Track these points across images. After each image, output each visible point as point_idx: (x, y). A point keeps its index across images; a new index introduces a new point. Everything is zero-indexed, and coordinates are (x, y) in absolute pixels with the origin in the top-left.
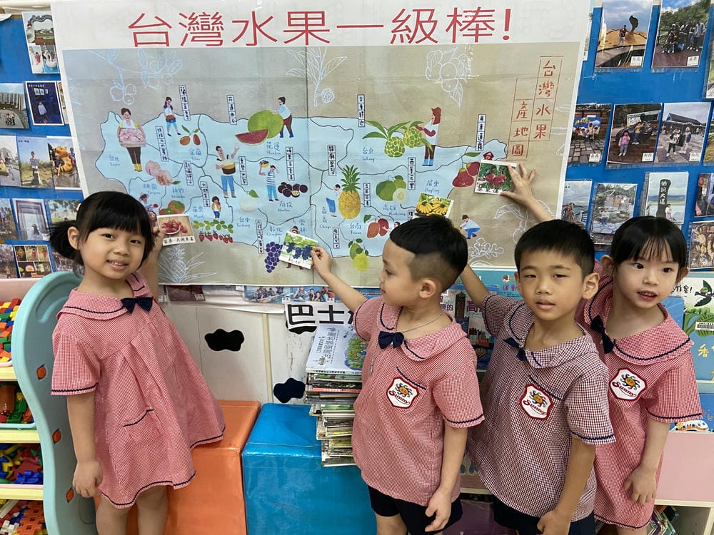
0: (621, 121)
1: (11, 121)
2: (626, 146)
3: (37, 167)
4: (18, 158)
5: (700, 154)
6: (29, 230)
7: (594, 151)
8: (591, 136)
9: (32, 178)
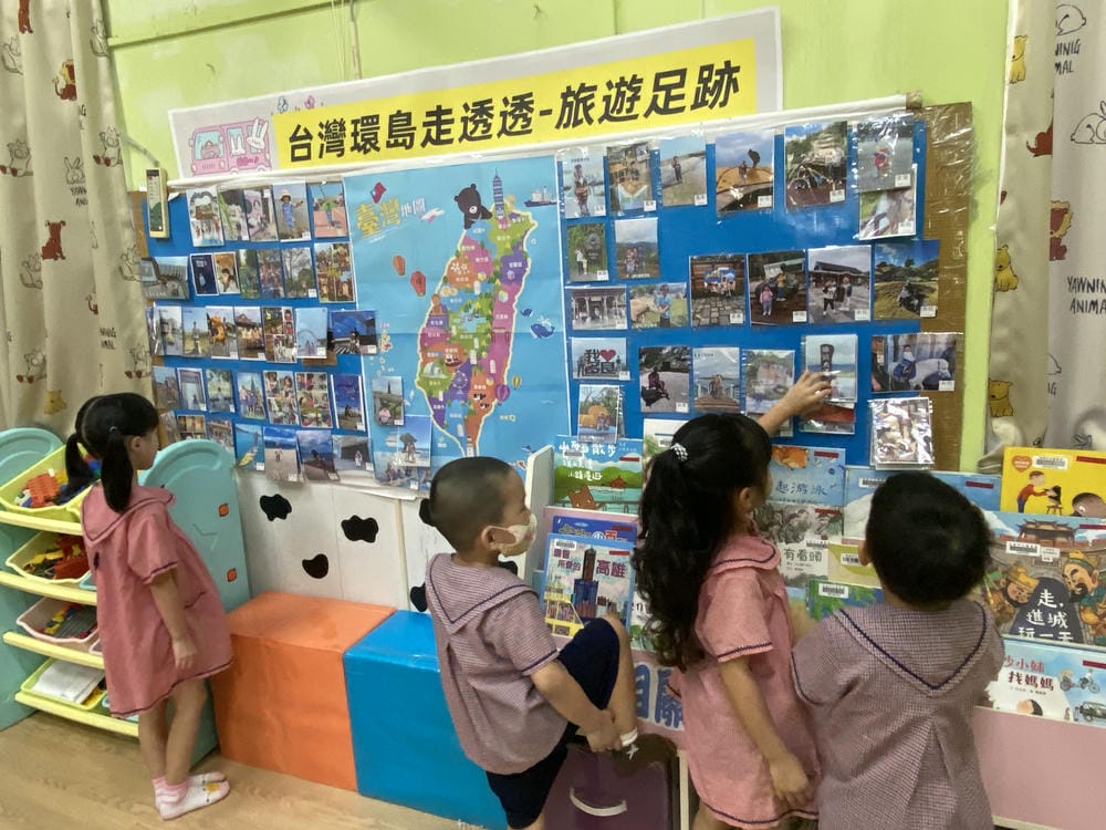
0: (757, 273)
1: (177, 293)
2: (770, 304)
3: (197, 337)
4: (182, 327)
5: (869, 311)
6: (190, 399)
7: (734, 310)
8: (726, 292)
9: (192, 348)
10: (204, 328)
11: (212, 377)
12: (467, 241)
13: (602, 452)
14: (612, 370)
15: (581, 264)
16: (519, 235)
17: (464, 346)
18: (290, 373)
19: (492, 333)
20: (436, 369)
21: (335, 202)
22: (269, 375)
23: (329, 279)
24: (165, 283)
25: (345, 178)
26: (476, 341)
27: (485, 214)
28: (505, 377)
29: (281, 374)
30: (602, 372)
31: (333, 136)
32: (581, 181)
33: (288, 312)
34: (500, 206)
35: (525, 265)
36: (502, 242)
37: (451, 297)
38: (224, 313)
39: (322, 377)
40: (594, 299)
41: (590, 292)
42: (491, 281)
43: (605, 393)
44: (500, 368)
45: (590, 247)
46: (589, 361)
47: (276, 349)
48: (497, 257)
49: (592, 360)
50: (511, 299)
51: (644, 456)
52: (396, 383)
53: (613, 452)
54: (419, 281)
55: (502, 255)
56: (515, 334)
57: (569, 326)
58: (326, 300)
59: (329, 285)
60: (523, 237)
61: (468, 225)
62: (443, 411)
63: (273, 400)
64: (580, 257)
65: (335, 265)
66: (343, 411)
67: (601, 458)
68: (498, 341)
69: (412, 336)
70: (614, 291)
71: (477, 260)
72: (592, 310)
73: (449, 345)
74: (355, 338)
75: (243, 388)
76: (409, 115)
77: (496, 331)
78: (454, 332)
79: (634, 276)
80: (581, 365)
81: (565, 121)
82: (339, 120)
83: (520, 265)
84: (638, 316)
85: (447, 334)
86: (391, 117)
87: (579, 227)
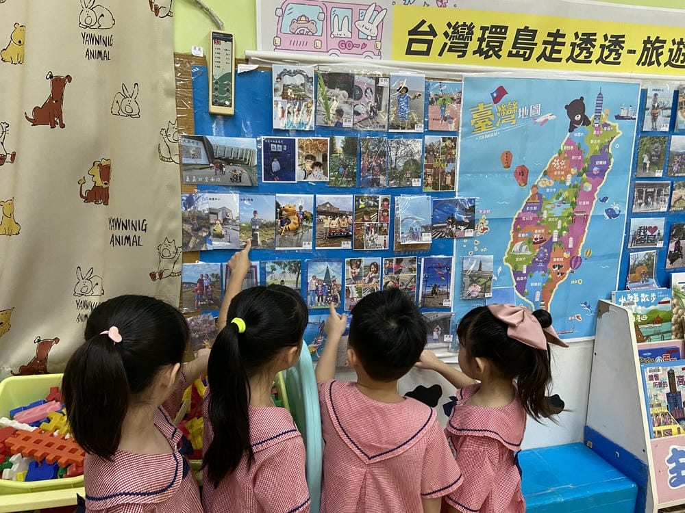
1: (238, 178)
3: (257, 227)
4: (238, 218)
10: (271, 217)
11: (274, 269)
12: (569, 142)
13: (647, 300)
14: (654, 241)
15: (645, 164)
16: (606, 140)
17: (551, 226)
18: (378, 260)
19: (573, 216)
20: (524, 247)
21: (452, 99)
22: (351, 263)
23: (435, 169)
24: (221, 167)
25: (466, 78)
26: (560, 222)
27: (586, 122)
28: (580, 250)
29: (366, 261)
30: (648, 243)
31: (459, 38)
32: (656, 105)
33: (385, 200)
34: (598, 117)
35: (609, 163)
36: (593, 144)
37: (548, 187)
38: (301, 202)
39: (412, 261)
40: (649, 190)
41: (647, 186)
42: (580, 175)
43: (647, 257)
44: (576, 244)
45: (653, 153)
46: (640, 235)
47: (367, 237)
48: (588, 156)
49: (642, 234)
50: (594, 189)
51: (672, 299)
52: (487, 261)
53: (654, 299)
54: (522, 174)
55: (591, 155)
56: (592, 216)
57: (630, 210)
58: (430, 189)
59: (434, 176)
60: (609, 142)
61: (571, 130)
62: (525, 282)
63: (353, 288)
64: (646, 160)
65: (442, 157)
66: (430, 290)
67: (647, 304)
68: (576, 222)
69: (507, 220)
70: (662, 185)
71: (573, 158)
72: (647, 198)
73: (538, 226)
74: (452, 223)
75: (314, 277)
76: (535, 32)
77: (577, 214)
78: (545, 216)
79: (676, 175)
80: (634, 238)
81: (643, 60)
82: (468, 24)
83: (605, 163)
84: (675, 202)
85: (539, 218)
86: (519, 30)
87: (649, 137)
